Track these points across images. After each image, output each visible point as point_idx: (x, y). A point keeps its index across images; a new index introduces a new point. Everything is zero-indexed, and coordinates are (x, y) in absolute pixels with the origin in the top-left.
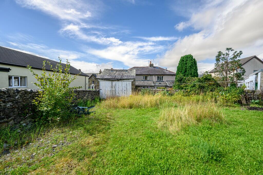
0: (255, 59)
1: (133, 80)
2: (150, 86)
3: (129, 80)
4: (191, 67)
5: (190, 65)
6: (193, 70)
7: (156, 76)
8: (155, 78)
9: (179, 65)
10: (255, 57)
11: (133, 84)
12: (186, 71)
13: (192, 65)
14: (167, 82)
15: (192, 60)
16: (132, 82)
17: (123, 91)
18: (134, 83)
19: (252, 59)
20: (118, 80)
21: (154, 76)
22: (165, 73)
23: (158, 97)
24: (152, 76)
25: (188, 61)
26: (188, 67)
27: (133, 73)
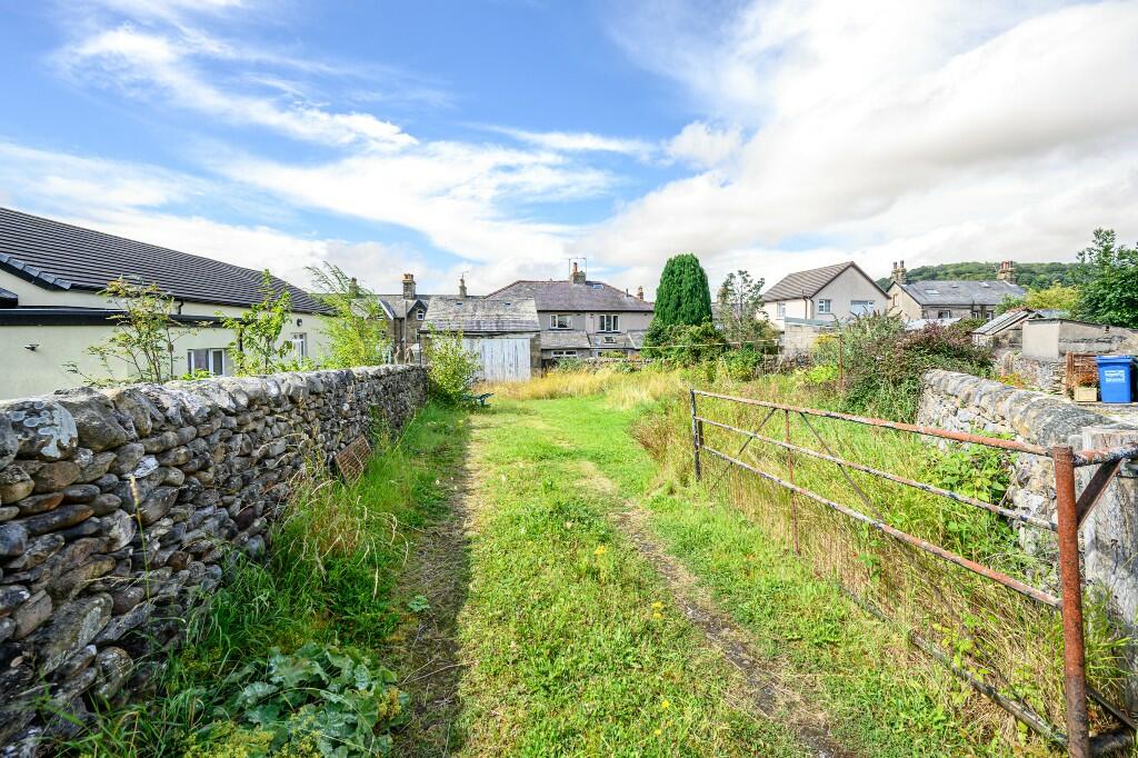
0: (851, 269)
1: (534, 335)
2: (578, 349)
3: (523, 336)
4: (692, 293)
5: (689, 286)
6: (697, 302)
7: (597, 316)
8: (592, 323)
9: (661, 286)
10: (853, 265)
11: (533, 347)
12: (679, 305)
13: (695, 286)
14: (629, 337)
15: (695, 273)
16: (532, 340)
17: (506, 364)
18: (537, 343)
19: (846, 269)
20: (491, 335)
21: (588, 316)
22: (620, 303)
23: (605, 377)
24: (582, 315)
25: (685, 276)
26: (684, 293)
27: (528, 311)
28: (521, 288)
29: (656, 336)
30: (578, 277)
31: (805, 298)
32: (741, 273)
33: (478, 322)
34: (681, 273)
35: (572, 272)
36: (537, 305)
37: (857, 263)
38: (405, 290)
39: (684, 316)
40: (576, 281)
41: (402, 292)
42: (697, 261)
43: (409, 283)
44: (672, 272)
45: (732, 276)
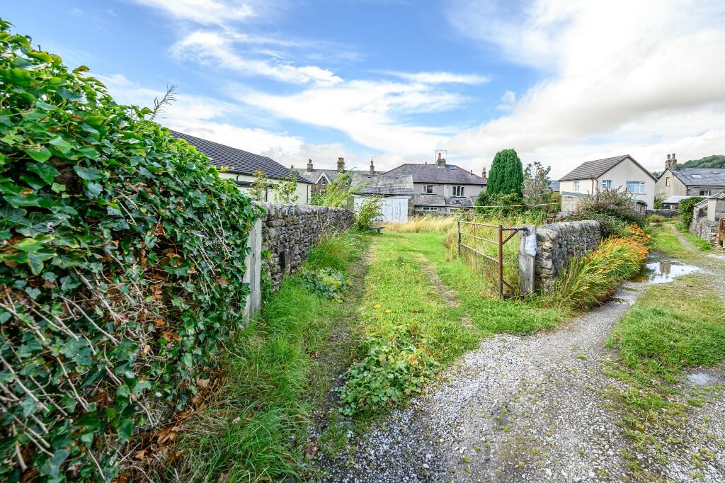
0: (627, 160)
1: (410, 197)
2: (438, 207)
3: (404, 197)
4: (511, 174)
5: (510, 169)
6: (514, 180)
7: (451, 187)
8: (447, 191)
10: (629, 157)
11: (410, 204)
12: (502, 181)
13: (513, 170)
14: (470, 199)
15: (514, 161)
16: (409, 200)
17: (394, 214)
19: (624, 160)
20: (386, 196)
21: (445, 186)
22: (466, 179)
24: (442, 185)
25: (507, 163)
26: (506, 174)
27: (409, 183)
28: (406, 169)
29: (483, 200)
30: (441, 162)
31: (592, 179)
32: (536, 163)
33: (379, 188)
34: (505, 161)
35: (437, 159)
36: (414, 179)
37: (632, 156)
38: (339, 167)
39: (505, 188)
40: (439, 165)
41: (336, 168)
42: (516, 153)
43: (341, 163)
44: (499, 161)
45: (530, 165)
